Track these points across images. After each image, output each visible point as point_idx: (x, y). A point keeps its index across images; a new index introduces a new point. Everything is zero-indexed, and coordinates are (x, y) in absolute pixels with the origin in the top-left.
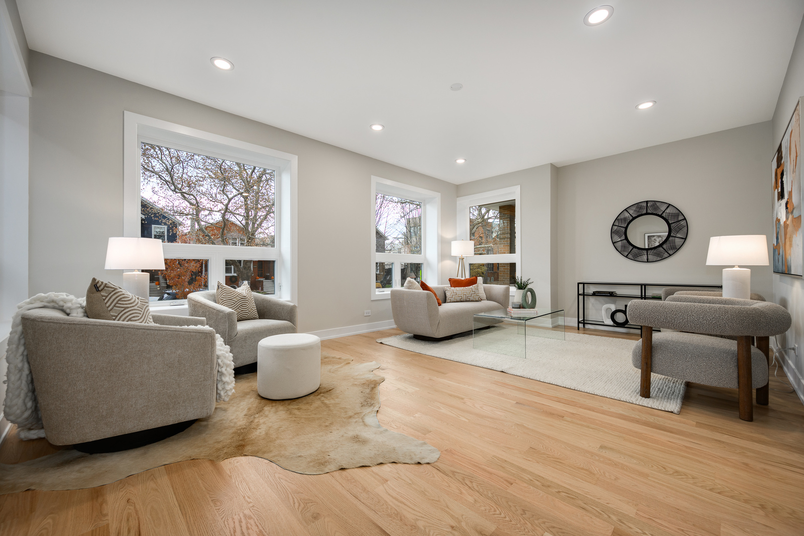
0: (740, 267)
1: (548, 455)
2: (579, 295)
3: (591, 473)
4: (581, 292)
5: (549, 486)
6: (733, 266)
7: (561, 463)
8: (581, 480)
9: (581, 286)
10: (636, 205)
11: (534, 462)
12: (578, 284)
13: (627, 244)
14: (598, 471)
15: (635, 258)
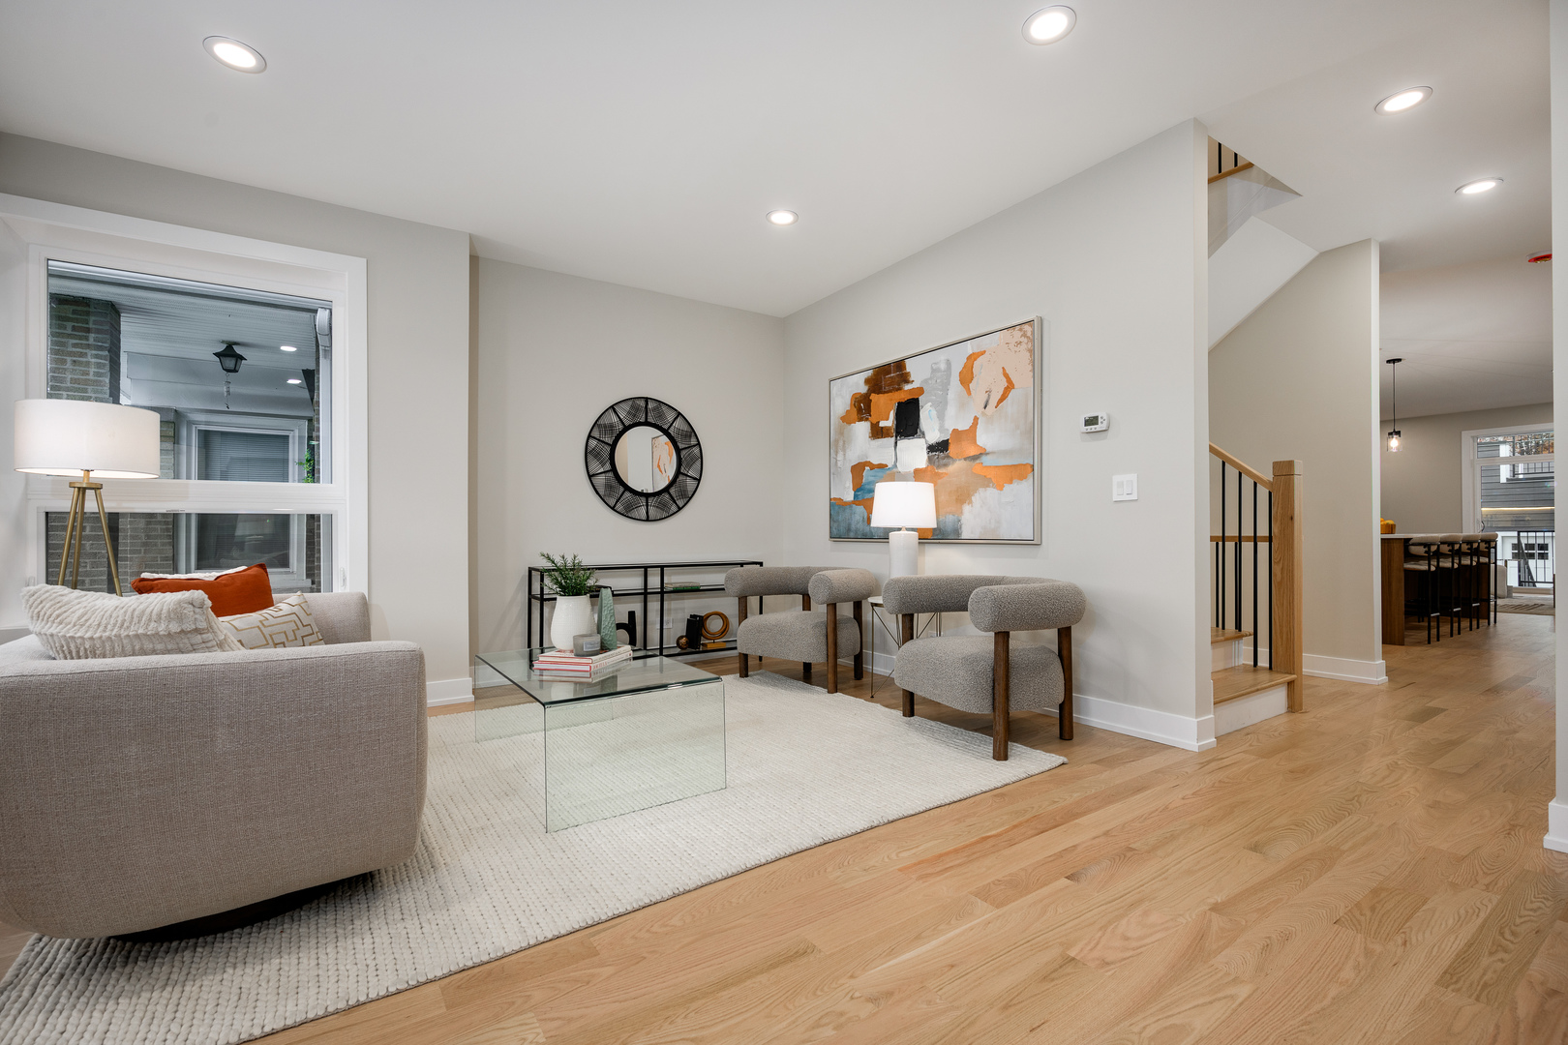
0: (908, 529)
2: (531, 596)
4: (536, 590)
6: (899, 529)
9: (536, 576)
10: (630, 403)
12: (530, 570)
13: (614, 483)
15: (627, 513)
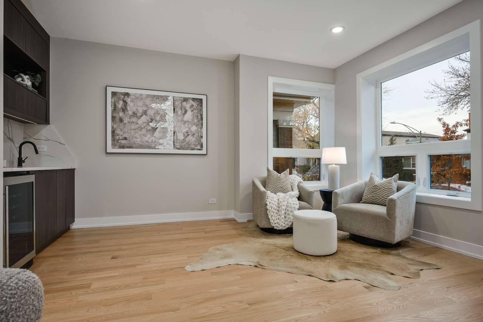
1: (137, 301)
3: (106, 305)
5: (126, 287)
7: (127, 301)
8: (111, 298)
11: (142, 292)
14: (101, 309)
